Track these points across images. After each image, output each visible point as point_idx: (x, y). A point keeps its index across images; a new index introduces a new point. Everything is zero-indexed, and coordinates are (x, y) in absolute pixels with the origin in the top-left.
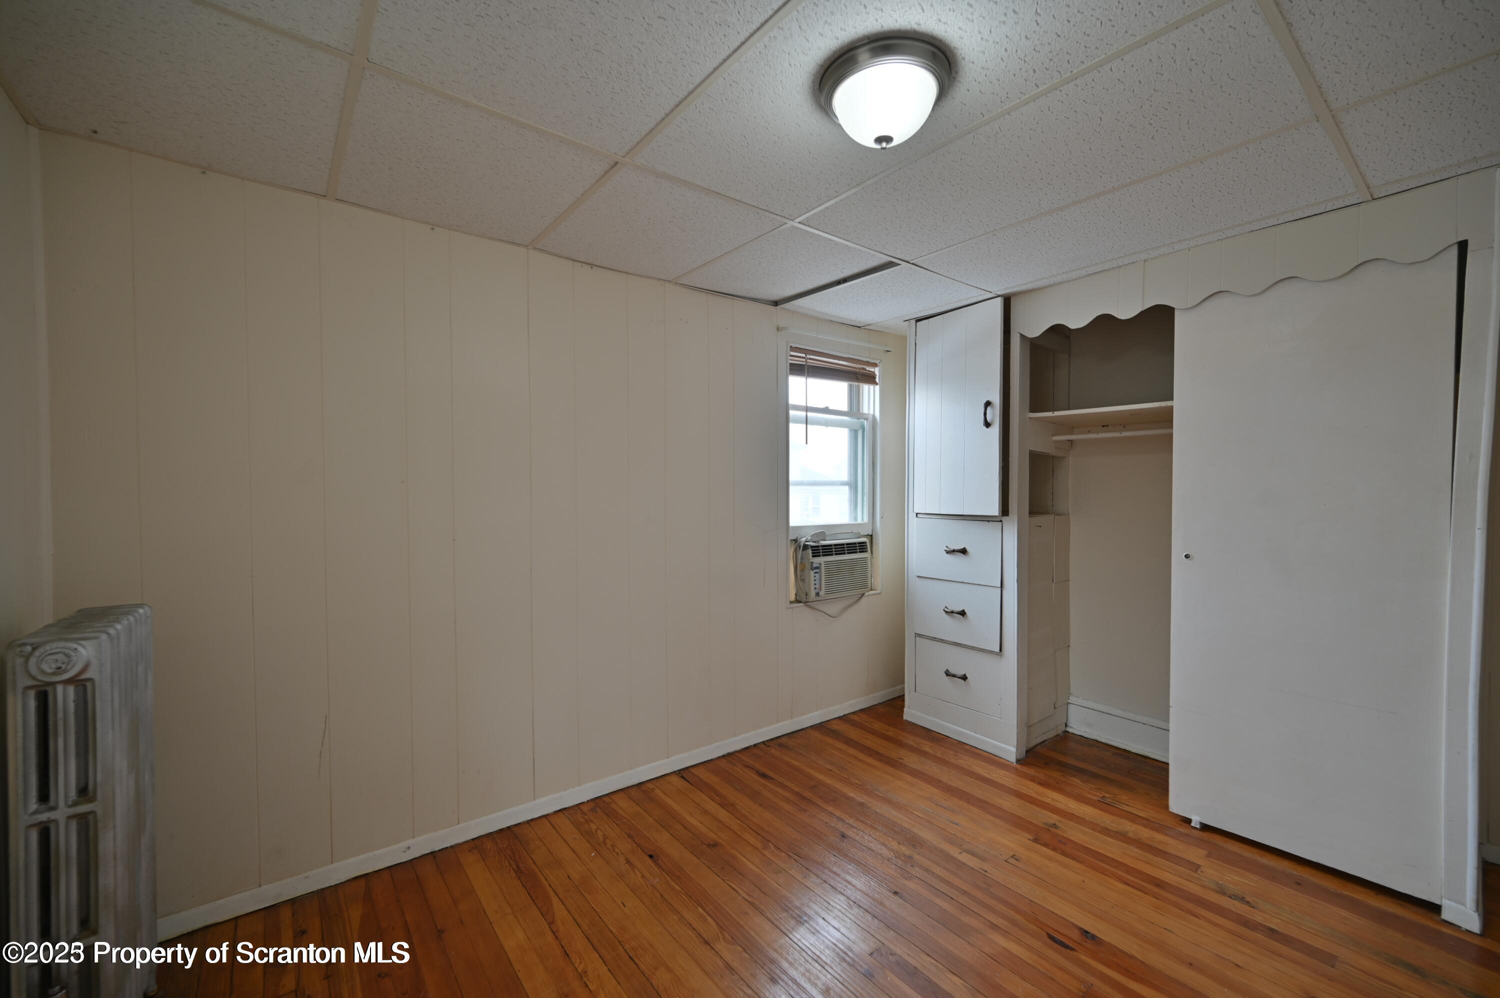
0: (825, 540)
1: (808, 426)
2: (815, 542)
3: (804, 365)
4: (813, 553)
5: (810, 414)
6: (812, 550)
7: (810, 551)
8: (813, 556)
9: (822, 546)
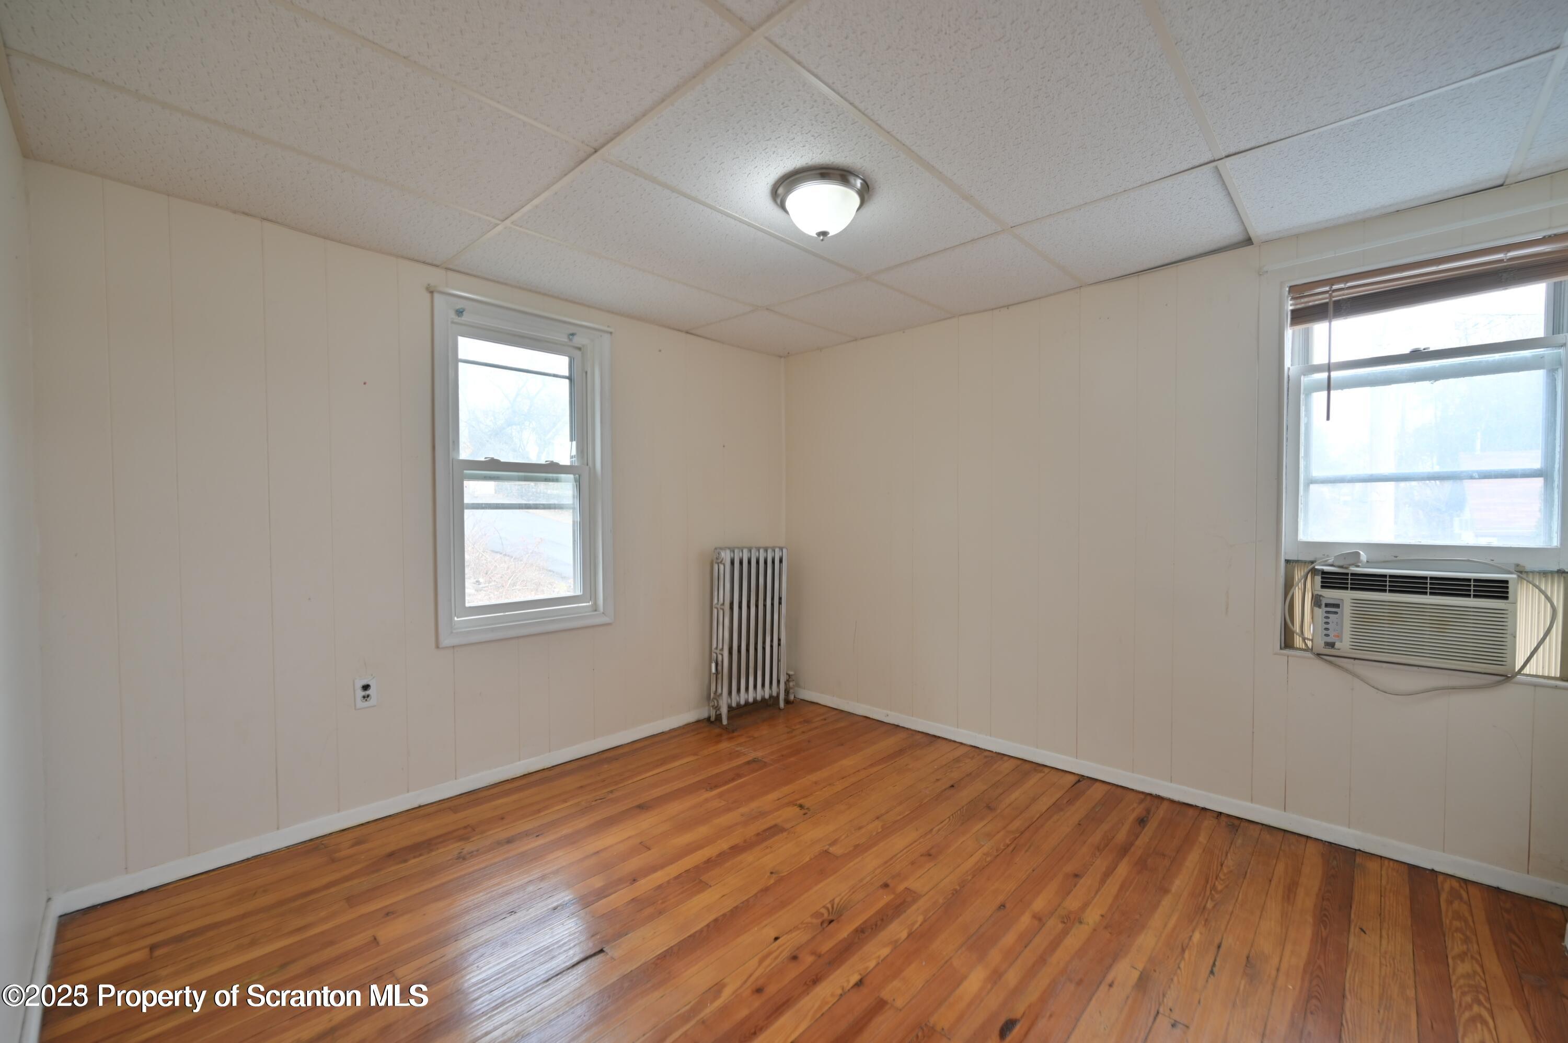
0: (1358, 566)
1: (1332, 392)
2: (1341, 567)
3: (1327, 304)
4: (1322, 582)
5: (1334, 374)
6: (1322, 578)
7: (1318, 579)
8: (1323, 587)
9: (1352, 574)
